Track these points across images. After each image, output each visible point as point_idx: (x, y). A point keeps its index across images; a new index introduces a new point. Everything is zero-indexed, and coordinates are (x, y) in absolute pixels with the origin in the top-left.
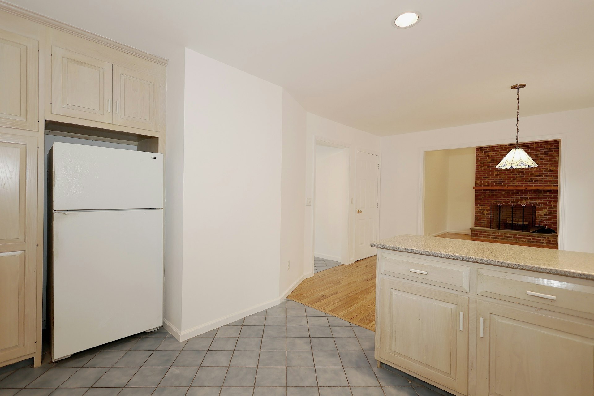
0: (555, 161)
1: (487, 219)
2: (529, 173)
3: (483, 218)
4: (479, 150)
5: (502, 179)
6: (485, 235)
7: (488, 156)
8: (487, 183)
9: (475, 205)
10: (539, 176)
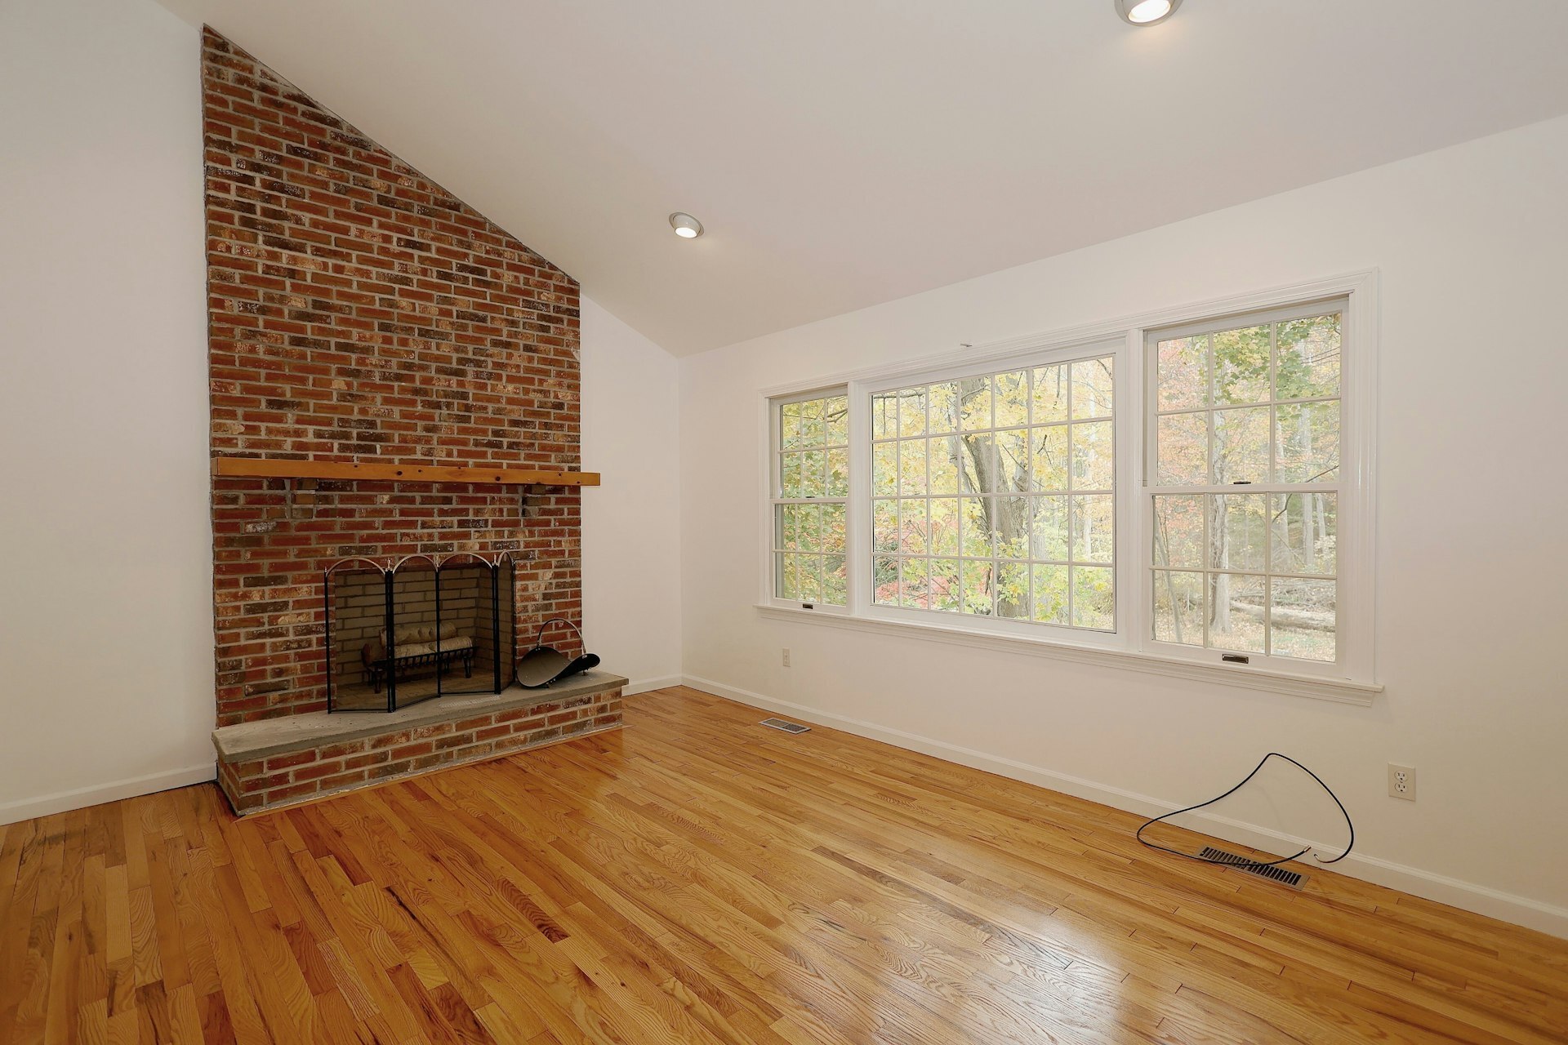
0: (569, 365)
1: (301, 657)
2: (491, 407)
3: (275, 659)
5: (372, 424)
6: (334, 768)
7: (292, 274)
8: (290, 440)
9: (218, 584)
10: (524, 424)
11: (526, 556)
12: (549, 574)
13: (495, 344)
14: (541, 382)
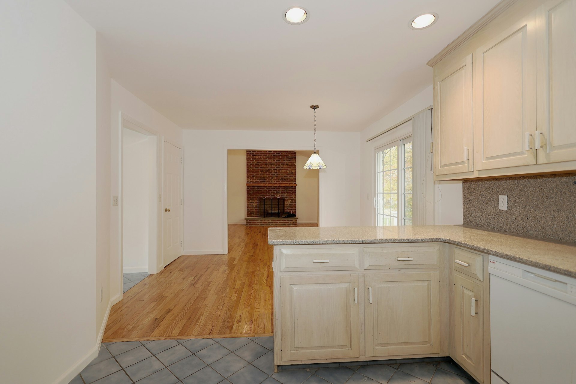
0: (294, 166)
1: (255, 209)
2: (281, 174)
3: (253, 209)
4: (248, 153)
5: (264, 178)
6: (256, 223)
7: (255, 159)
8: (254, 181)
9: (247, 199)
10: (286, 176)
11: (286, 198)
12: (290, 201)
13: (281, 164)
14: (289, 169)
